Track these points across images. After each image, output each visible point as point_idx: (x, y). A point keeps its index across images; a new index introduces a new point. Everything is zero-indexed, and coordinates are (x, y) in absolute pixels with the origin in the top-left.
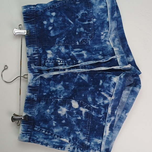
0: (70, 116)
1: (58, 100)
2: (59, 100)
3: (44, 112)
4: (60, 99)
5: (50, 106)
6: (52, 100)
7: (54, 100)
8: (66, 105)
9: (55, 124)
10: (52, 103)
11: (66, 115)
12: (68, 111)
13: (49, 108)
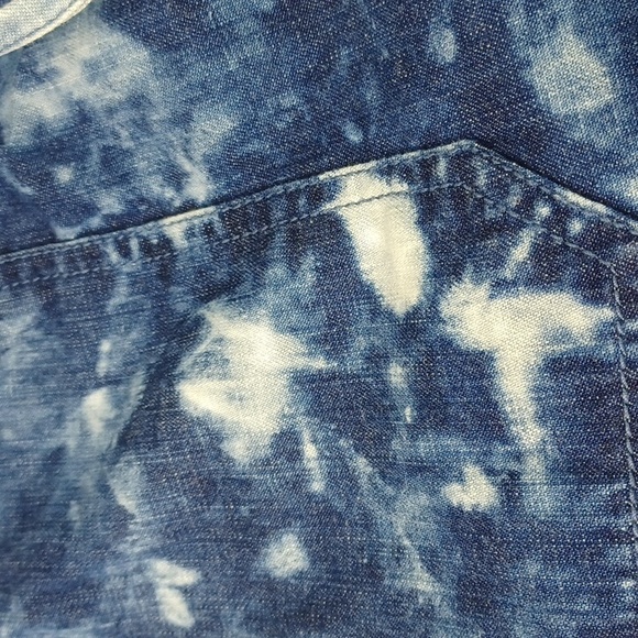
0: (361, 465)
1: (175, 228)
2: (190, 234)
3: (52, 443)
4: (190, 205)
5: (105, 346)
6: (94, 256)
7: (125, 252)
8: (264, 264)
9: (192, 608)
10: (121, 295)
11: (310, 451)
12: (320, 364)
13: (103, 367)
